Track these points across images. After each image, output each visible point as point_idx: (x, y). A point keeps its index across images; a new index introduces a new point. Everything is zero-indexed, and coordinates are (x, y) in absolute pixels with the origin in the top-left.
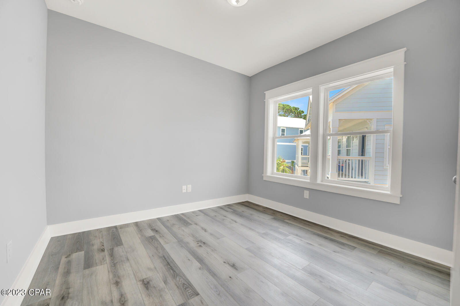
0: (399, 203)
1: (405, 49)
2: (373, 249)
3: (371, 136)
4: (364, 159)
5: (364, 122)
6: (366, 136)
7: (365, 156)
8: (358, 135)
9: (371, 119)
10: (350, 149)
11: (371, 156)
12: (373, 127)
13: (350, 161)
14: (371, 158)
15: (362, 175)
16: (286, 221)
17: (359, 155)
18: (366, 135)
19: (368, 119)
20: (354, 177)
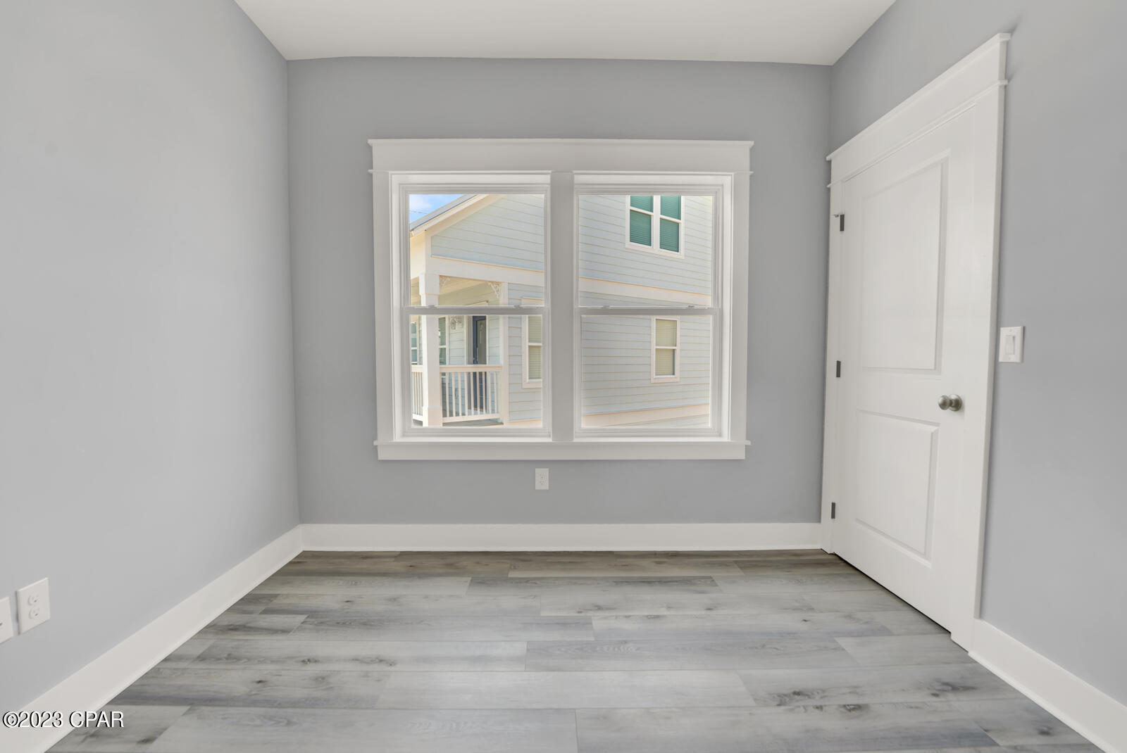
0: (743, 458)
1: (751, 143)
2: (727, 565)
3: (498, 319)
4: (483, 370)
5: (485, 286)
6: (487, 318)
7: (485, 363)
8: (465, 316)
9: (498, 283)
10: (445, 349)
11: (502, 362)
12: (503, 301)
13: (447, 377)
14: (501, 367)
15: (481, 407)
16: (512, 574)
17: (469, 363)
18: (487, 316)
19: (492, 282)
20: (460, 414)
